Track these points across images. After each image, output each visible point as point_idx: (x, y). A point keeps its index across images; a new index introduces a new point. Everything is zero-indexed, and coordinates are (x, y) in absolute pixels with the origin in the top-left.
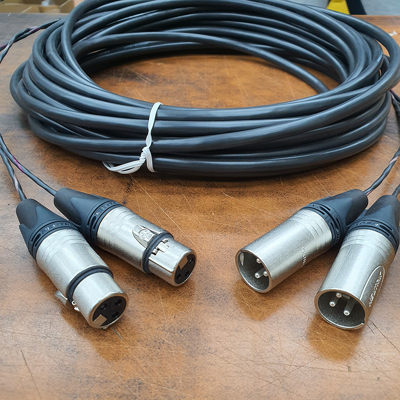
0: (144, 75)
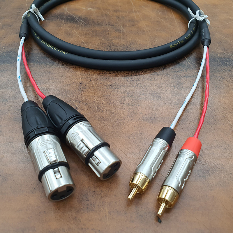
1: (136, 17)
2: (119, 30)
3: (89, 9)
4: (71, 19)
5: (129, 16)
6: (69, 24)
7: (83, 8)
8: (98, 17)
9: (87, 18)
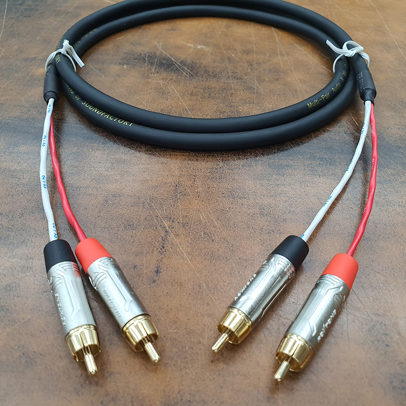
0: (182, 62)
1: (282, 65)
2: (251, 88)
3: (199, 47)
4: (167, 65)
5: (270, 63)
6: (164, 74)
7: (190, 45)
8: (214, 61)
9: (196, 63)
